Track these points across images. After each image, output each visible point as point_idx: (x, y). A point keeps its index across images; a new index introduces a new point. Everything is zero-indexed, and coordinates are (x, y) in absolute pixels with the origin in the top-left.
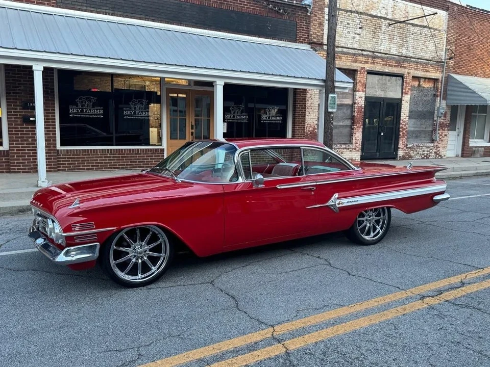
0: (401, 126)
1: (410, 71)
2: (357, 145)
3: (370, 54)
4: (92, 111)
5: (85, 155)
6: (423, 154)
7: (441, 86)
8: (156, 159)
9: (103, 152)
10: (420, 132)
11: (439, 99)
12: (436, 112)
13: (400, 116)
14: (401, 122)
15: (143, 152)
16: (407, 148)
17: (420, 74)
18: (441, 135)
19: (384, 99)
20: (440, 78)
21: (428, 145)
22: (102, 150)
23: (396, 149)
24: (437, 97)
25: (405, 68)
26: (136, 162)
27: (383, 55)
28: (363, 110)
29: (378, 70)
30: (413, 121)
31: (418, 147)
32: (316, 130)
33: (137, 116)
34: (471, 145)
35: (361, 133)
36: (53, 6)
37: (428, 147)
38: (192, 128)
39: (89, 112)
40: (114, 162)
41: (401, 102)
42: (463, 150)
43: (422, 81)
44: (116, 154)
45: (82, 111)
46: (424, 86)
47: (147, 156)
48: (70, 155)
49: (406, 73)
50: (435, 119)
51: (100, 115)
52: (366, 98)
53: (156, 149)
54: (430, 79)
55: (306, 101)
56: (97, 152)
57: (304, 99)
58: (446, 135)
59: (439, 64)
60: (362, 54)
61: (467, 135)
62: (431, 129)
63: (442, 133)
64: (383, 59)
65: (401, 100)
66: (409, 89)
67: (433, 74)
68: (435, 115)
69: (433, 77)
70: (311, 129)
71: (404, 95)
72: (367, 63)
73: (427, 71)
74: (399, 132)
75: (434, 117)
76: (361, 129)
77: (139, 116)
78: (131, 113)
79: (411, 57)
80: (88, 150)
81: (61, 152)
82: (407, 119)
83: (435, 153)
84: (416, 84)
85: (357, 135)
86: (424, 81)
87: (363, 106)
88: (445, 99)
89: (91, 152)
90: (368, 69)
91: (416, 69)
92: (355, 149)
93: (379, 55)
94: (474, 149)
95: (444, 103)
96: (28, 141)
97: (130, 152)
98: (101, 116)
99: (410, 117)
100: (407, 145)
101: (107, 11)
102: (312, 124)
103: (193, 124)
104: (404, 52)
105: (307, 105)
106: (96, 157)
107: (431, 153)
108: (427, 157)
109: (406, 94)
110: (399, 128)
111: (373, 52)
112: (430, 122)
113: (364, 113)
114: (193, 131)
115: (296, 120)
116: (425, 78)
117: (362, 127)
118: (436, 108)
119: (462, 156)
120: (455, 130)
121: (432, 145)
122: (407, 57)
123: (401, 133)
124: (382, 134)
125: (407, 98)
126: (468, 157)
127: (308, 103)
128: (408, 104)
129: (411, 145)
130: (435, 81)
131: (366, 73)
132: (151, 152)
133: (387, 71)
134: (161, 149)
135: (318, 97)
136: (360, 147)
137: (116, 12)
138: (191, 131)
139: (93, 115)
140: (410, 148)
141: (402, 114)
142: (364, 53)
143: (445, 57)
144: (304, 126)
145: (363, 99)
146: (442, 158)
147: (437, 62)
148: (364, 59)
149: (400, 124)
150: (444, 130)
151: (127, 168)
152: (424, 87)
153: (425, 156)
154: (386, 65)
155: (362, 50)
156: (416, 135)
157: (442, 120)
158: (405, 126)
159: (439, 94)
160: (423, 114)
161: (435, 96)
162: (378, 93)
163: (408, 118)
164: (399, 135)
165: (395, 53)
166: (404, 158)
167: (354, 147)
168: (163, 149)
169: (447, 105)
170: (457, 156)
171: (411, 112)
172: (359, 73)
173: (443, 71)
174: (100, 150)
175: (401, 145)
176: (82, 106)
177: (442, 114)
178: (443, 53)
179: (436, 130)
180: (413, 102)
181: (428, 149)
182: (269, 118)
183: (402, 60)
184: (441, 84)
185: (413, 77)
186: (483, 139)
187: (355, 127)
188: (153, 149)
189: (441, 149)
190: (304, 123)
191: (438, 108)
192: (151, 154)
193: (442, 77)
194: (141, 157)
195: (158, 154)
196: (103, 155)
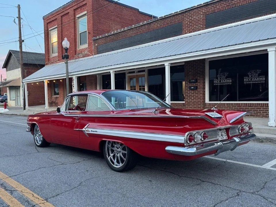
4: (226, 81)
8: (264, 110)
15: (254, 105)
33: (253, 82)
36: (204, 29)
45: (220, 82)
47: (257, 108)
48: (211, 106)
56: (225, 105)
77: (254, 82)
78: (249, 80)
81: (207, 105)
89: (222, 105)
96: (192, 98)
97: (245, 105)
98: (230, 84)
101: (231, 21)
137: (236, 20)
139: (226, 83)
174: (226, 103)
176: (220, 79)
192: (260, 107)
194: (252, 108)
195: (265, 107)
196: (228, 106)
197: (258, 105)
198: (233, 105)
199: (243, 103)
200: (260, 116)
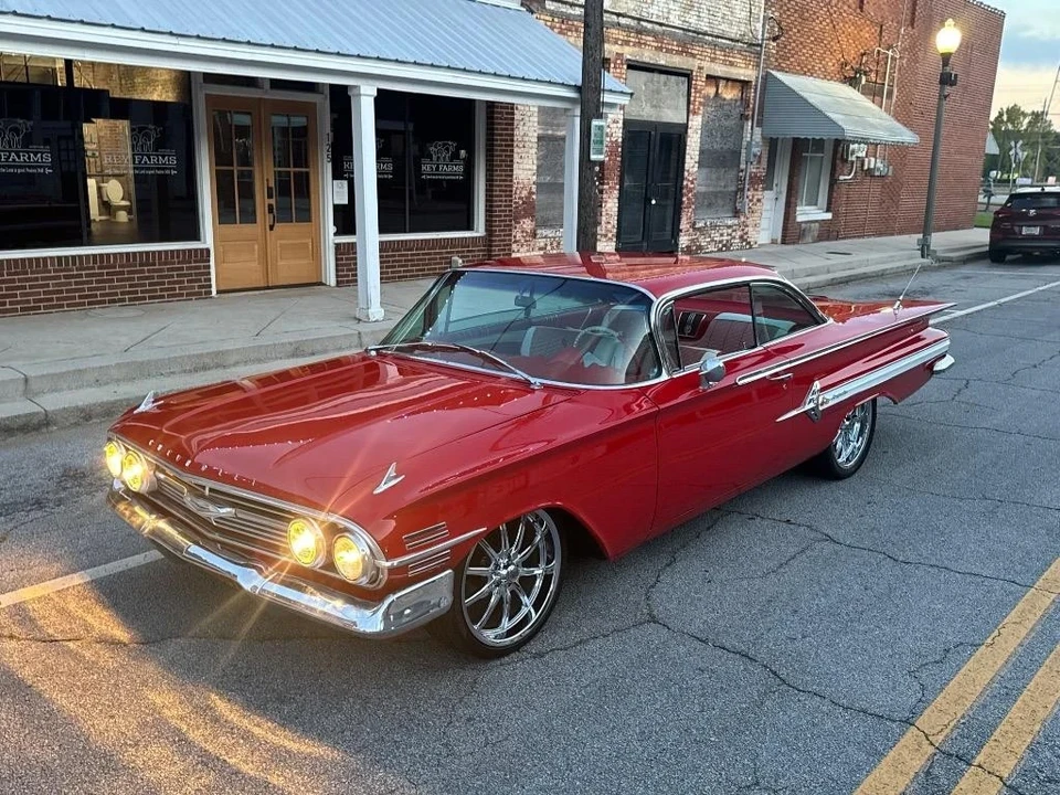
0: (685, 183)
1: (704, 64)
2: (609, 226)
3: (633, 23)
4: (24, 157)
5: (16, 274)
6: (721, 242)
7: (755, 96)
8: (191, 275)
9: (60, 264)
10: (715, 194)
11: (750, 124)
12: (743, 151)
13: (683, 163)
14: (686, 174)
15: (160, 258)
16: (695, 229)
17: (719, 69)
18: (751, 201)
19: (656, 125)
20: (753, 79)
21: (730, 222)
22: (59, 258)
23: (676, 232)
24: (747, 120)
25: (693, 56)
26: (144, 285)
27: (657, 27)
28: (620, 149)
29: (647, 60)
30: (705, 171)
31: (714, 227)
32: (534, 197)
34: (799, 219)
35: (616, 201)
37: (729, 227)
38: (270, 196)
39: (14, 160)
40: (89, 289)
41: (686, 132)
42: (785, 229)
43: (722, 83)
44: (93, 268)
46: (725, 96)
47: (169, 270)
49: (696, 69)
50: (743, 166)
51: (44, 167)
52: (626, 122)
53: (190, 251)
54: (735, 81)
55: (513, 130)
56: (45, 265)
57: (511, 123)
58: (759, 200)
59: (753, 48)
60: (619, 24)
61: (793, 199)
62: (733, 188)
63: (753, 196)
64: (655, 34)
65: (686, 126)
66: (700, 102)
67: (742, 71)
68: (743, 158)
69: (742, 78)
70: (524, 193)
71: (691, 116)
72: (627, 43)
73: (732, 64)
74: (682, 196)
75: (740, 163)
76: (616, 192)
79: (705, 34)
80: (23, 260)
82: (696, 169)
83: (741, 237)
84: (711, 91)
85: (609, 205)
86: (726, 86)
87: (620, 140)
88: (760, 124)
89: (31, 267)
90: (629, 57)
91: (713, 60)
92: (606, 236)
93: (649, 26)
94: (803, 225)
95: (758, 131)
97: (128, 260)
99: (701, 164)
100: (694, 223)
102: (526, 181)
103: (272, 184)
104: (693, 21)
105: (515, 139)
106: (43, 279)
107: (734, 238)
108: (727, 246)
109: (695, 113)
110: (682, 188)
111: (639, 20)
112: (732, 174)
113: (622, 157)
114: (273, 201)
115: (495, 173)
116: (728, 80)
117: (618, 187)
118: (744, 143)
119: (783, 242)
120: (771, 189)
121: (736, 222)
122: (699, 33)
123: (685, 199)
124: (653, 202)
125: (696, 122)
126: (794, 243)
127: (518, 134)
128: (699, 135)
129: (700, 225)
130: (745, 84)
131: (625, 67)
132: (178, 257)
133: (662, 62)
134: (202, 250)
135: (536, 119)
136: (615, 230)
138: (268, 201)
139: (25, 167)
140: (699, 229)
141: (687, 157)
142: (623, 21)
143: (763, 35)
144: (511, 186)
145: (620, 125)
146: (751, 248)
147: (751, 45)
148: (622, 35)
149: (683, 179)
150: (757, 190)
151: (123, 300)
152: (725, 99)
153: (724, 246)
154: (661, 49)
155: (618, 15)
156: (708, 201)
157: (753, 169)
158: (692, 183)
159: (751, 113)
160: (721, 158)
161: (743, 117)
162: (646, 113)
163: (697, 165)
164: (682, 202)
165: (677, 23)
166: (688, 251)
167: (603, 232)
168: (208, 251)
169: (763, 138)
170: (774, 242)
171: (702, 152)
172: (612, 65)
173: (758, 66)
174: (52, 258)
175: (684, 225)
177: (755, 156)
178: (759, 26)
179: (743, 190)
180: (707, 131)
181: (730, 231)
182: (437, 169)
183: (690, 39)
184: (755, 92)
185: (709, 77)
186: (816, 205)
187: (605, 187)
188: (184, 251)
189: (750, 229)
190: (511, 181)
191: (749, 144)
192: (179, 263)
193: (757, 78)
194: (154, 271)
195: (195, 262)
196: (62, 271)
197: (172, 257)
198: (81, 263)
199: (121, 254)
200: (182, 295)
